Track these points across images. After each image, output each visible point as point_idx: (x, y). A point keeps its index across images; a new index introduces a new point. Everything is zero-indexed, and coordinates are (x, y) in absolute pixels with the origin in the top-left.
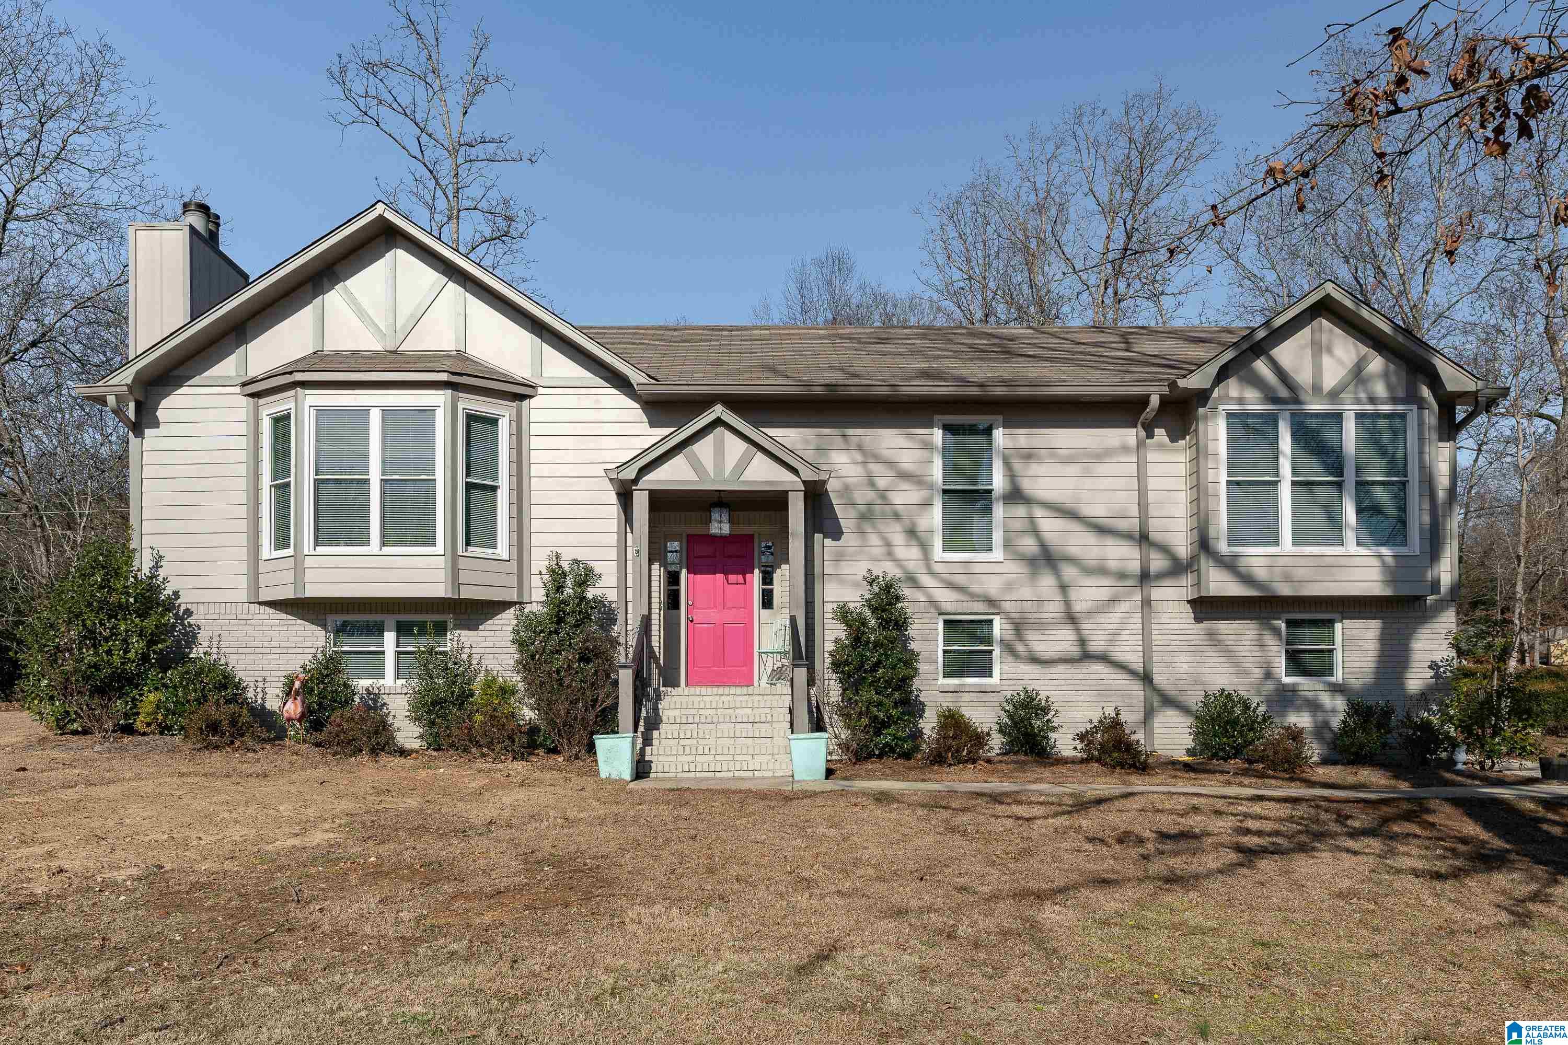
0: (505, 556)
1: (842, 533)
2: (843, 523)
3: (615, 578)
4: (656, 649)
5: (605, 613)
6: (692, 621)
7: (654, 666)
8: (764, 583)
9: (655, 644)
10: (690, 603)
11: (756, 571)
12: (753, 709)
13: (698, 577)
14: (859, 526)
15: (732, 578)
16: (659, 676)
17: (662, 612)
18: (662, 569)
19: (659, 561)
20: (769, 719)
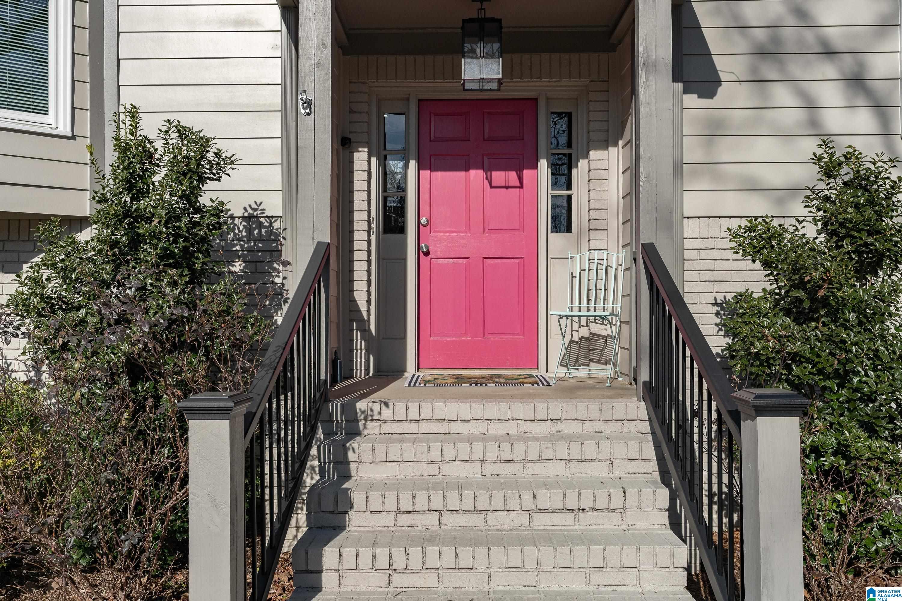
0: (64, 128)
1: (719, 82)
2: (719, 62)
3: (277, 171)
4: (363, 306)
5: (260, 239)
6: (427, 254)
7: (358, 335)
8: (555, 184)
9: (360, 296)
10: (424, 220)
11: (543, 164)
12: (568, 462)
13: (439, 175)
14: (754, 70)
15: (498, 176)
16: (368, 352)
17: (373, 238)
18: (374, 160)
19: (368, 144)
20: (617, 502)
